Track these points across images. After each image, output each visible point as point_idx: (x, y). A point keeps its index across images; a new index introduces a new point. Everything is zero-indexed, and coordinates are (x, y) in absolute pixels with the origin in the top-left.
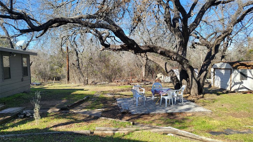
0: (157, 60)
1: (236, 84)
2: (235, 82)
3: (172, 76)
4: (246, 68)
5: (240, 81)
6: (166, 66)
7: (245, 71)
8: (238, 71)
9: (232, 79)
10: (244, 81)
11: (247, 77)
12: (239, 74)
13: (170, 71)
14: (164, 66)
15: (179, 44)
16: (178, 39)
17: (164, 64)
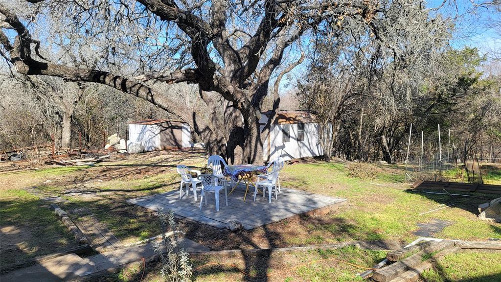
0: (175, 106)
1: (277, 149)
2: (277, 146)
3: (209, 140)
4: (288, 122)
5: (282, 144)
6: (196, 120)
7: (287, 127)
8: (280, 127)
9: (271, 142)
10: (286, 144)
11: (289, 137)
12: (281, 132)
13: (204, 130)
14: (192, 120)
15: (231, 75)
16: (230, 64)
17: (191, 114)
